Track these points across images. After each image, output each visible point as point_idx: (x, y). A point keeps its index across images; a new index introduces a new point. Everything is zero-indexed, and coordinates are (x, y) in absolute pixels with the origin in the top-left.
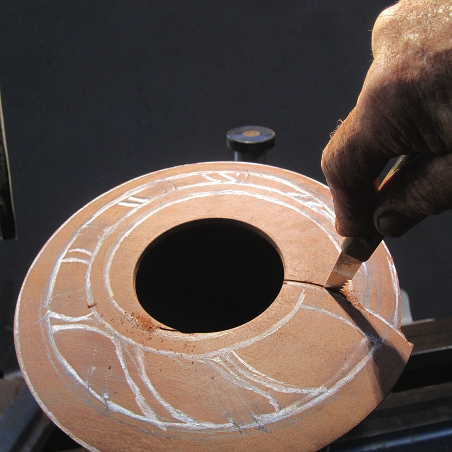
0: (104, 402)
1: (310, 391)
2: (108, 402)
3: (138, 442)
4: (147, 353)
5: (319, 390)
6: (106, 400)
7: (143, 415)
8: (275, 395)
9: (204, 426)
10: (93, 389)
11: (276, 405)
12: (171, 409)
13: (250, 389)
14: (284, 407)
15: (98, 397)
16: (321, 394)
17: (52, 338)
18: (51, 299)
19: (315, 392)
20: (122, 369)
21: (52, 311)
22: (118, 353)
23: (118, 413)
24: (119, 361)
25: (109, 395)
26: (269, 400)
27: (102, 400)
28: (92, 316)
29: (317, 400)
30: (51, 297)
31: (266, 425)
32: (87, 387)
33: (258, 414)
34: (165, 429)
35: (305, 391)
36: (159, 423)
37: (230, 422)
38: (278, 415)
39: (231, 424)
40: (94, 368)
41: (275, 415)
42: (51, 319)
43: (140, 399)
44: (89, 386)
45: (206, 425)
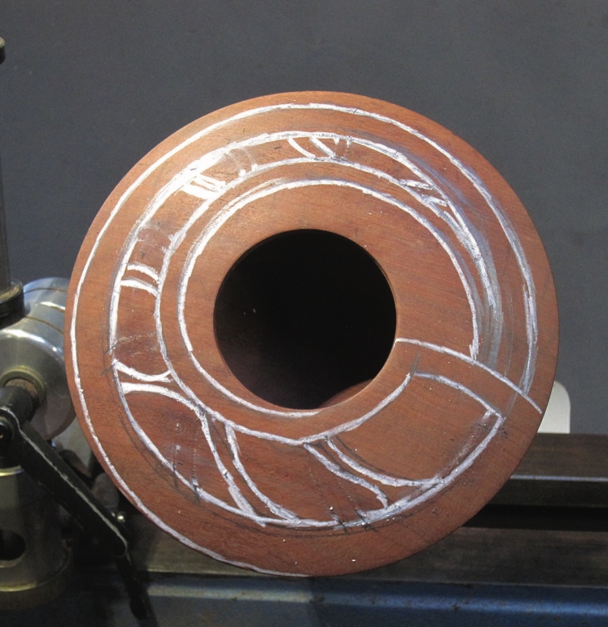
0: (193, 489)
1: (422, 483)
2: (198, 489)
3: (235, 537)
4: (238, 433)
5: (433, 481)
6: (195, 487)
7: (237, 508)
8: (383, 488)
9: (304, 524)
10: (180, 473)
11: (384, 501)
12: (270, 504)
13: (356, 482)
14: (393, 502)
15: (186, 482)
16: (434, 486)
17: (124, 400)
18: (115, 343)
19: (427, 483)
20: (211, 451)
21: (119, 361)
22: (205, 429)
23: (211, 504)
24: (207, 441)
25: (199, 482)
26: (376, 495)
27: (191, 487)
28: (169, 376)
29: (429, 493)
30: (114, 340)
31: (375, 523)
32: (172, 469)
33: (366, 509)
34: (263, 525)
35: (417, 483)
36: (258, 519)
37: (334, 520)
38: (386, 512)
39: (336, 523)
40: (178, 447)
41: (383, 511)
42: (120, 372)
43: (234, 491)
44: (174, 469)
45: (308, 523)
